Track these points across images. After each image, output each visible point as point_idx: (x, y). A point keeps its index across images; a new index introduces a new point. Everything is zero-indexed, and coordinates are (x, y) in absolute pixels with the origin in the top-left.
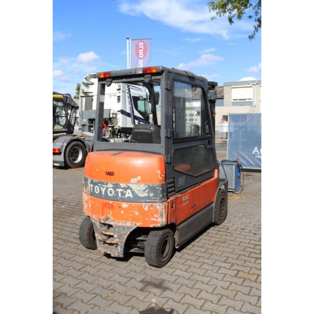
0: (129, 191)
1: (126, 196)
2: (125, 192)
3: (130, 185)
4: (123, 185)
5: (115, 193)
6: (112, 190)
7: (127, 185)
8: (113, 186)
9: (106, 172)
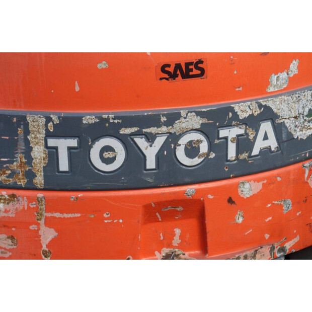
0: (266, 127)
1: (256, 151)
2: (251, 137)
3: (270, 104)
4: (244, 109)
5: (211, 147)
6: (199, 141)
7: (260, 106)
8: (205, 121)
9: (164, 69)
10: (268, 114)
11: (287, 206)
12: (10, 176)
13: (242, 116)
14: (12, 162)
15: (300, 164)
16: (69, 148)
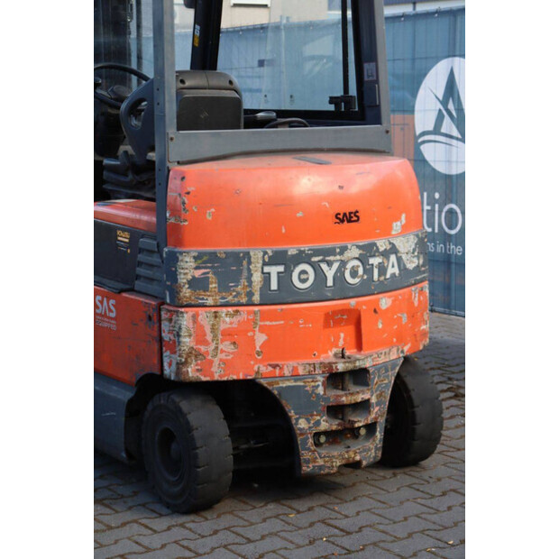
0: (393, 258)
1: (388, 276)
2: (386, 265)
3: (394, 242)
4: (382, 245)
5: (365, 271)
6: (358, 266)
7: (390, 243)
8: (361, 252)
9: (337, 216)
10: (394, 250)
11: (405, 318)
13: (381, 249)
14: (236, 286)
15: (410, 288)
16: (279, 273)
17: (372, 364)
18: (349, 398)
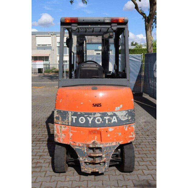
0: (114, 117)
1: (112, 122)
2: (111, 119)
3: (115, 113)
4: (109, 113)
5: (102, 120)
6: (100, 119)
7: (113, 113)
8: (101, 115)
9: (93, 104)
10: (115, 115)
11: (120, 134)
12: (65, 123)
13: (109, 115)
14: (65, 120)
15: (123, 126)
16: (75, 118)
17: (103, 146)
18: (94, 155)
